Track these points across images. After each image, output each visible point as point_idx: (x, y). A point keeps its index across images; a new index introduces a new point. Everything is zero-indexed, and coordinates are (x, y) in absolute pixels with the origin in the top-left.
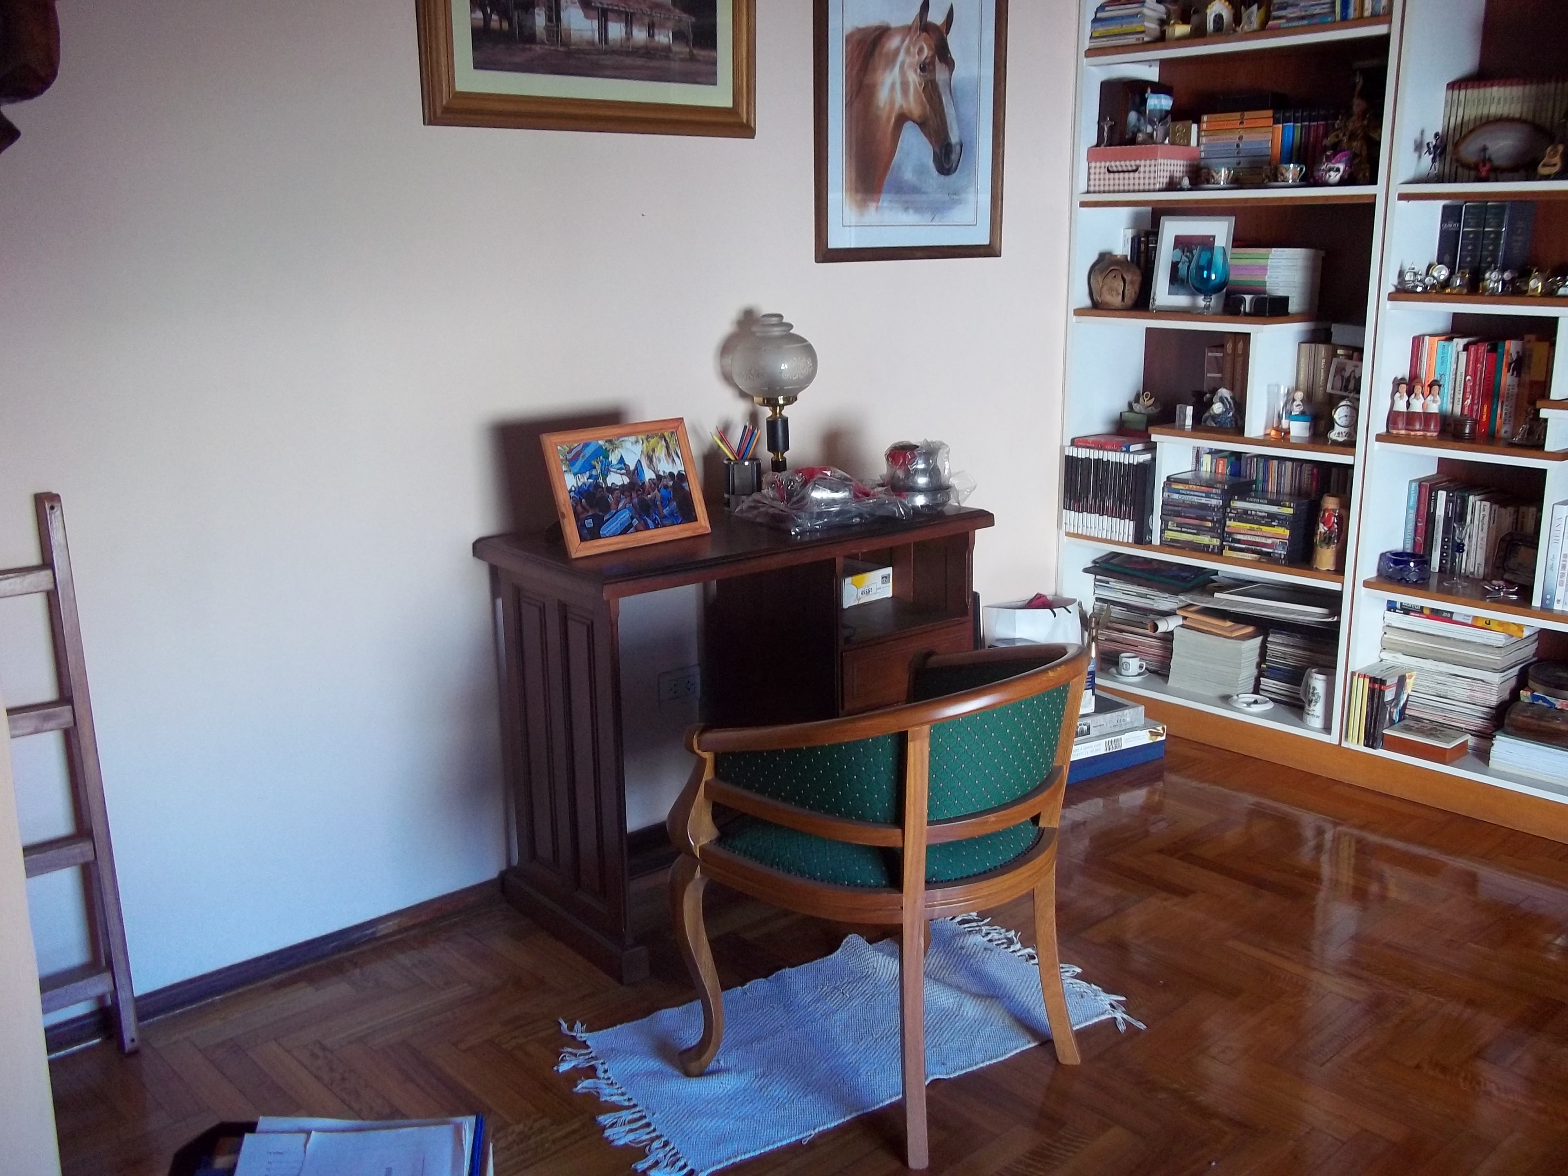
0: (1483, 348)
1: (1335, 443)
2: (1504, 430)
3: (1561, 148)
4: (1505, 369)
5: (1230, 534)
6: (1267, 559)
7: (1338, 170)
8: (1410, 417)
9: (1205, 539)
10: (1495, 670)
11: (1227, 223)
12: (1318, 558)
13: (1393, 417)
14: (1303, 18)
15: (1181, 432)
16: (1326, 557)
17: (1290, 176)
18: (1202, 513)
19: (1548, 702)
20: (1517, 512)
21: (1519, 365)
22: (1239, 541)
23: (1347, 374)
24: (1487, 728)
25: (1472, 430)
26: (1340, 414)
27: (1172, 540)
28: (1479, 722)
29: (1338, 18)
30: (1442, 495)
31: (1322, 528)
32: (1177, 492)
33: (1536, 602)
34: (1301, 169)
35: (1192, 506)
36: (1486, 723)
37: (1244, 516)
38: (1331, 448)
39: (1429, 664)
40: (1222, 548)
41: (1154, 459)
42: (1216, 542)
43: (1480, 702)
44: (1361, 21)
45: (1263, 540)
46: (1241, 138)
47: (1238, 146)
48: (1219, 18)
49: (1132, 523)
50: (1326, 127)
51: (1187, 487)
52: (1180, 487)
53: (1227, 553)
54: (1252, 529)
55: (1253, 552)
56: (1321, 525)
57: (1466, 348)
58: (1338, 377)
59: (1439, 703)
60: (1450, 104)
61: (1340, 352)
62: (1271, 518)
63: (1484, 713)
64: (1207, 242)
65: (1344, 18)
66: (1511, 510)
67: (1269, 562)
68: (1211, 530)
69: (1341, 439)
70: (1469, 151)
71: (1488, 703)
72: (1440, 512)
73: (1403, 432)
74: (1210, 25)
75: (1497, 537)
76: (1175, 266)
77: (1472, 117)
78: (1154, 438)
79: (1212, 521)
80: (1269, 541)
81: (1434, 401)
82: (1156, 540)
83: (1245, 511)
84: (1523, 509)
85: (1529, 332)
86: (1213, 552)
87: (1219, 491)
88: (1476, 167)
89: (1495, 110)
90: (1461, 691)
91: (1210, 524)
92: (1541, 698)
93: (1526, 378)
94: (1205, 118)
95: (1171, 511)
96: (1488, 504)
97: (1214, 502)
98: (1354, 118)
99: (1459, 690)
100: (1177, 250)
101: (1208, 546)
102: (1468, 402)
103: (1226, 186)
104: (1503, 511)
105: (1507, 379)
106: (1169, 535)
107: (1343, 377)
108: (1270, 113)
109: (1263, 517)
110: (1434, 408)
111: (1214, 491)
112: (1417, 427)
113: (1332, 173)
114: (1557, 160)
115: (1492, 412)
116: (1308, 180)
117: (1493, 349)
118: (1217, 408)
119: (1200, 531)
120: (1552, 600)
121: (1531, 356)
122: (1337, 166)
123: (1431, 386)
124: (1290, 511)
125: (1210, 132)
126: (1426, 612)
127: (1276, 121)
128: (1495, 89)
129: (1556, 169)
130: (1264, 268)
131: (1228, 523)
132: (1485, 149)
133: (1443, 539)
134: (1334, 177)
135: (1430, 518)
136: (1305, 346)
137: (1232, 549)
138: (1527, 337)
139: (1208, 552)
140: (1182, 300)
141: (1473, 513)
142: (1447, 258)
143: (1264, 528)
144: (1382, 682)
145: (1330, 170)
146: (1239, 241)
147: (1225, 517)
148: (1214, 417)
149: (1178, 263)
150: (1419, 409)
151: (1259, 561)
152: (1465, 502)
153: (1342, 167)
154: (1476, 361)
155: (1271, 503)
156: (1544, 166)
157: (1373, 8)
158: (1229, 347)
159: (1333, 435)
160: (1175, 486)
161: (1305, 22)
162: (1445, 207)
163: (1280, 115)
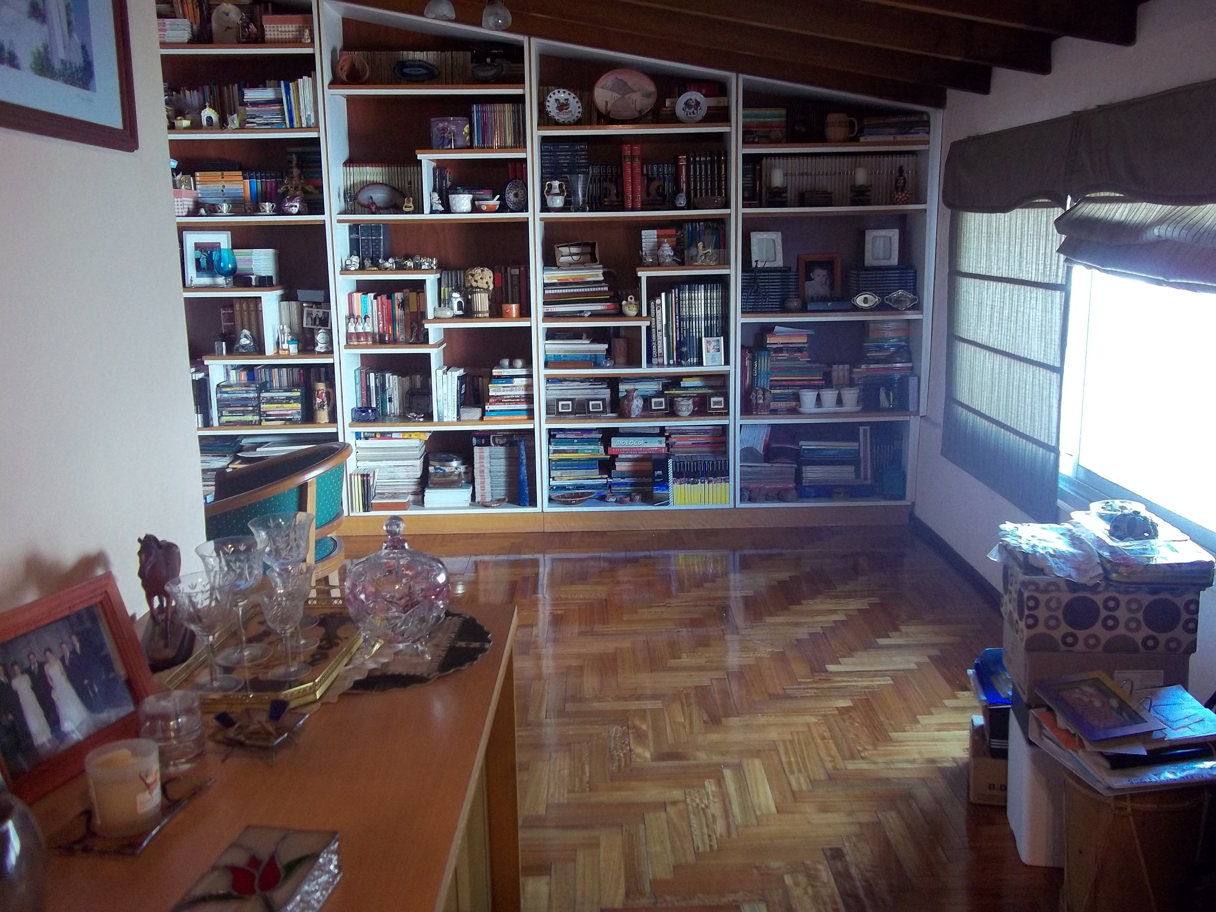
0: (384, 297)
1: (319, 353)
2: (402, 338)
3: (411, 199)
4: (397, 307)
5: (265, 412)
6: (290, 422)
7: (296, 206)
8: (358, 335)
9: (249, 418)
10: (417, 459)
11: (226, 235)
12: (319, 417)
13: (349, 336)
14: (267, 124)
15: (220, 356)
16: (323, 415)
17: (267, 208)
18: (245, 402)
19: (442, 470)
20: (411, 378)
21: (403, 304)
22: (270, 415)
23: (314, 317)
24: (417, 489)
25: (389, 339)
26: (320, 337)
27: (227, 422)
28: (413, 487)
29: (288, 126)
30: (372, 375)
31: (319, 400)
32: (226, 393)
33: (435, 419)
34: (273, 206)
35: (237, 399)
36: (416, 487)
37: (271, 401)
38: (318, 356)
39: (384, 464)
40: (260, 421)
41: (207, 375)
42: (257, 418)
43: (412, 477)
44: (301, 129)
45: (286, 412)
46: (224, 186)
47: (222, 191)
48: (209, 119)
49: (199, 415)
50: (276, 182)
51: (233, 389)
52: (228, 389)
53: (264, 423)
54: (277, 407)
55: (281, 420)
56: (318, 399)
57: (375, 298)
58: (309, 318)
59: (391, 482)
60: (346, 174)
61: (304, 305)
62: (288, 400)
63: (415, 482)
64: (216, 246)
65: (292, 127)
66: (408, 378)
67: (291, 424)
68: (252, 411)
69: (322, 351)
70: (364, 197)
71: (416, 477)
72: (372, 384)
73: (356, 343)
74: (204, 122)
75: (403, 394)
76: (198, 261)
77: (359, 181)
78: (206, 362)
79: (252, 406)
80: (290, 412)
81: (368, 326)
82: (215, 423)
83: (272, 398)
84: (413, 377)
85: (406, 288)
86: (255, 424)
87: (255, 389)
88: (369, 207)
89: (369, 178)
90: (402, 474)
91: (251, 408)
92: (439, 468)
93: (407, 311)
94: (198, 174)
95: (223, 405)
96: (396, 376)
97: (252, 395)
98: (296, 179)
99: (401, 473)
100: (197, 251)
101: (252, 421)
102: (381, 325)
103: (228, 214)
104: (404, 379)
105: (399, 312)
106: (224, 419)
107: (312, 318)
108: (240, 173)
109: (284, 399)
110: (369, 329)
111: (251, 389)
112: (362, 339)
113: (293, 208)
114: (411, 204)
115: (394, 329)
116: (279, 211)
117: (389, 297)
118: (244, 341)
119: (244, 413)
120: (443, 416)
121: (409, 300)
122: (295, 204)
123: (365, 318)
124: (299, 394)
125: (203, 182)
126: (378, 436)
127: (245, 178)
128: (368, 168)
129: (412, 209)
130: (250, 261)
131: (262, 406)
132: (371, 198)
133: (376, 399)
134: (295, 210)
135: (368, 388)
136: (284, 303)
137: (266, 420)
138: (405, 291)
139: (252, 425)
140: (206, 280)
141: (389, 382)
142: (355, 252)
143: (285, 405)
144: (368, 475)
145: (292, 206)
146: (236, 245)
147: (259, 404)
148: (243, 347)
149: (199, 259)
150: (361, 331)
151: (285, 424)
152: (384, 377)
153: (298, 205)
154: (382, 304)
155: (285, 391)
156: (406, 207)
157: (307, 123)
158: (237, 307)
159: (317, 349)
160: (223, 390)
161: (269, 127)
162: (350, 227)
163: (247, 175)
